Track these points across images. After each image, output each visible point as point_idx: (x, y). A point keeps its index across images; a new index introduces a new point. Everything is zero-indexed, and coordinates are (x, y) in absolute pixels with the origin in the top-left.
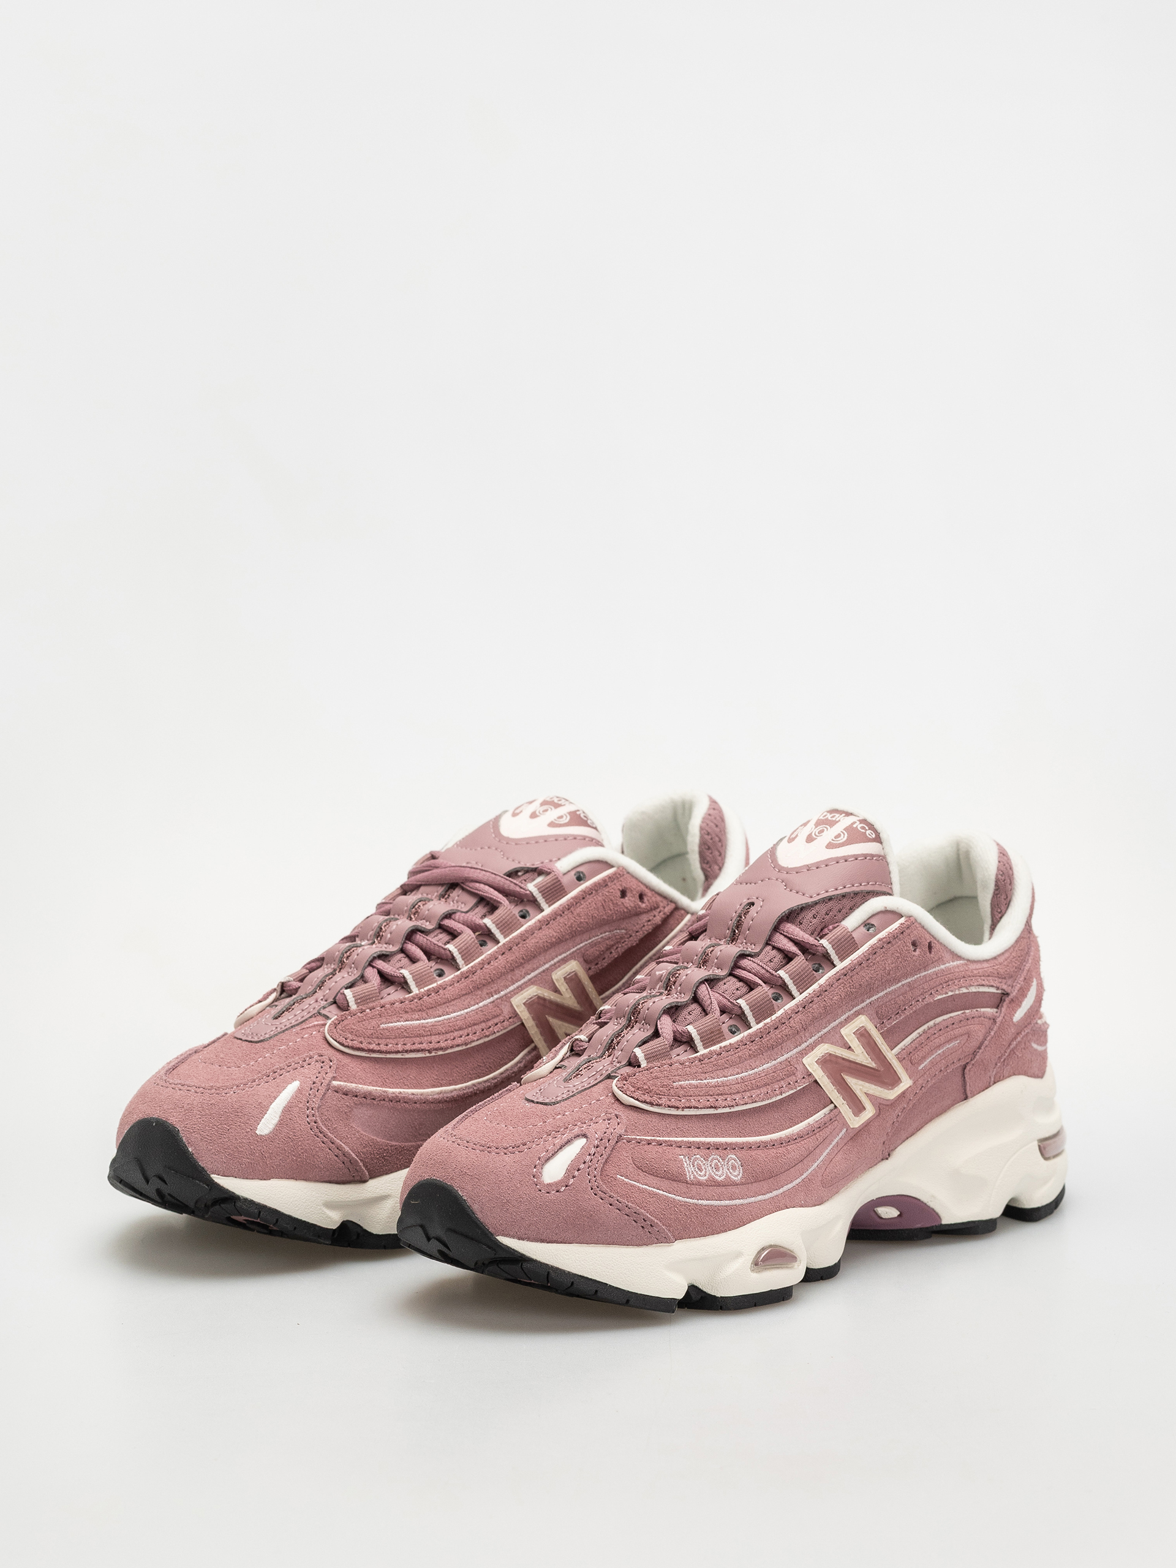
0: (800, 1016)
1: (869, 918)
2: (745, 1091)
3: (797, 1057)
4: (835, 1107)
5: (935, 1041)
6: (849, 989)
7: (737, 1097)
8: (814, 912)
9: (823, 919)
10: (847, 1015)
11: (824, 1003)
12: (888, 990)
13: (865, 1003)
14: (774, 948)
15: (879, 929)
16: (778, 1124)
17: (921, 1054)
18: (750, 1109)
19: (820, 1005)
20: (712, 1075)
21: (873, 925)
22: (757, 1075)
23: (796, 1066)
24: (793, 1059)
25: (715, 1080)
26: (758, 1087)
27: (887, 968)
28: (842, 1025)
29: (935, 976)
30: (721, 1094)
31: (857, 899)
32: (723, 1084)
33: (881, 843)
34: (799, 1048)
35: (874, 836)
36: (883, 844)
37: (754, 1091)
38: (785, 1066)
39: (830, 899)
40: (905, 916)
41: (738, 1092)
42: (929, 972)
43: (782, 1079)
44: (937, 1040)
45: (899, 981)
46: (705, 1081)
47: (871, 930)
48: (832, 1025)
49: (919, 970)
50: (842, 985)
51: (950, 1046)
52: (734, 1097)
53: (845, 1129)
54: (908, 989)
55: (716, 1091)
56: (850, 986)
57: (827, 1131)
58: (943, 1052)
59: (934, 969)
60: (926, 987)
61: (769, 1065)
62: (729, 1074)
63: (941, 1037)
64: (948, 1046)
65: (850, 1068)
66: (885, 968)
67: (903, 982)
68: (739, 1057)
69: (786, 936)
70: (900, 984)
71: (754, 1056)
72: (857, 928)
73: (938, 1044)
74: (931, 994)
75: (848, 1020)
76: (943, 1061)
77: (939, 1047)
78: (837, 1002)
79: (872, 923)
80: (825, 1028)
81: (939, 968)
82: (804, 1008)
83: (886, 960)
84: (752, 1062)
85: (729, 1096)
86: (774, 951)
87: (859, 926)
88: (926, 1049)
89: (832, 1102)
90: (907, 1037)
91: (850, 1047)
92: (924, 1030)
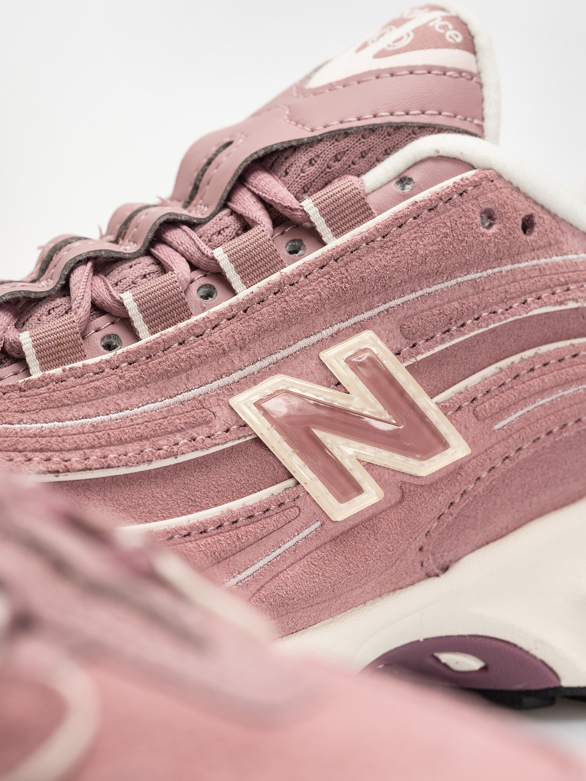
0: (235, 324)
1: (409, 168)
2: (93, 447)
3: (219, 394)
4: (298, 483)
5: (531, 382)
6: (338, 284)
7: (75, 458)
8: (311, 155)
9: (329, 167)
10: (336, 328)
11: (284, 305)
12: (428, 290)
13: (376, 311)
14: (233, 212)
15: (420, 188)
16: (159, 507)
17: (496, 402)
18: (104, 478)
19: (274, 309)
20: (33, 416)
21: (410, 180)
22: (128, 420)
23: (214, 409)
24: (211, 396)
25: (39, 425)
26: (121, 442)
27: (421, 252)
28: (324, 344)
29: (537, 273)
30: (41, 450)
31: (398, 137)
32: (52, 434)
33: (474, 53)
34: (226, 380)
35: (459, 39)
36: (479, 54)
37: (112, 448)
38: (189, 409)
39: (346, 133)
40: (480, 168)
41: (77, 449)
42: (523, 265)
43: (178, 431)
44: (535, 382)
45: (450, 277)
46: (17, 426)
47: (408, 188)
48: (302, 344)
49: (499, 260)
50: (327, 276)
51: (566, 393)
52: (67, 456)
53: (318, 524)
54: (471, 291)
55: (31, 443)
56: (341, 279)
57: (270, 523)
58: (551, 402)
59: (535, 262)
60: (512, 291)
61: (158, 404)
62: (69, 416)
63: (544, 377)
64: (561, 393)
65: (332, 419)
66: (416, 252)
67: (459, 280)
68: (97, 388)
69: (254, 193)
70: (453, 282)
71: (128, 389)
72: (385, 185)
73: (537, 388)
74: (525, 302)
75: (335, 338)
76: (552, 417)
77: (542, 392)
78: (311, 304)
79: (410, 176)
80: (284, 348)
81: (548, 260)
82: (245, 311)
83: (421, 238)
84: (122, 399)
85: (57, 454)
86: (231, 217)
87: (390, 182)
88: (509, 396)
89: (291, 477)
90: (474, 373)
91: (339, 383)
92: (513, 363)
